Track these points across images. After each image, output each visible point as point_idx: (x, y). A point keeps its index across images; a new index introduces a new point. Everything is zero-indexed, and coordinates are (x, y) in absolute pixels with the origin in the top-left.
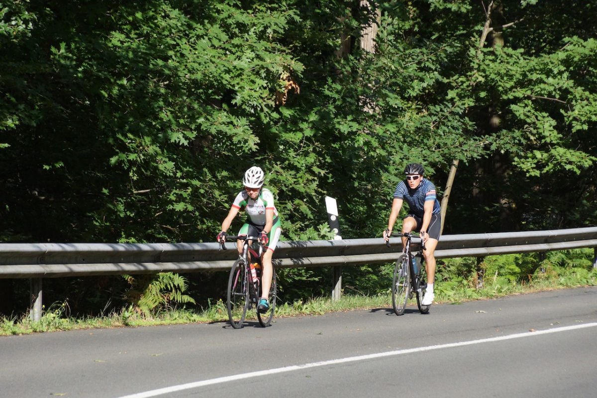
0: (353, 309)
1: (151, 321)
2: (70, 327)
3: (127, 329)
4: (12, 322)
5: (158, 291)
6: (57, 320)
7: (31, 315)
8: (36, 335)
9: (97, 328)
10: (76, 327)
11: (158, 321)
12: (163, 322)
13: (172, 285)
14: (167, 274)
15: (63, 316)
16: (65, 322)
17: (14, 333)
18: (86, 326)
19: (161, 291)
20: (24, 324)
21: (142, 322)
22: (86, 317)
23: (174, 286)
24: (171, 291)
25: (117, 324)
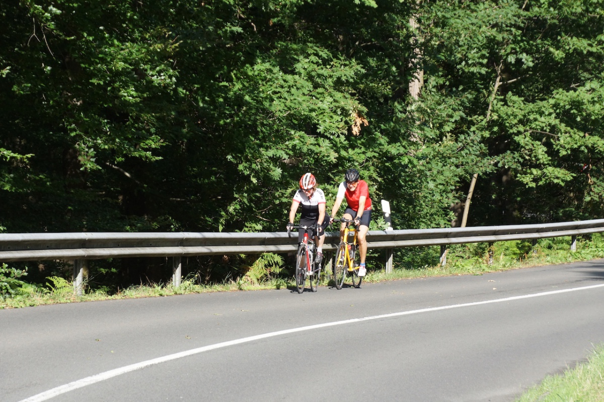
0: (400, 279)
1: (257, 287)
2: (200, 291)
3: (241, 292)
4: (160, 287)
5: (263, 266)
6: (191, 285)
7: (173, 282)
8: (176, 296)
9: (219, 291)
10: (205, 290)
11: (262, 287)
12: (266, 287)
13: (273, 262)
14: (269, 254)
15: (196, 283)
16: (197, 287)
17: (161, 295)
18: (212, 290)
19: (265, 266)
20: (168, 289)
21: (252, 287)
22: (212, 284)
23: (274, 262)
24: (272, 266)
25: (234, 288)
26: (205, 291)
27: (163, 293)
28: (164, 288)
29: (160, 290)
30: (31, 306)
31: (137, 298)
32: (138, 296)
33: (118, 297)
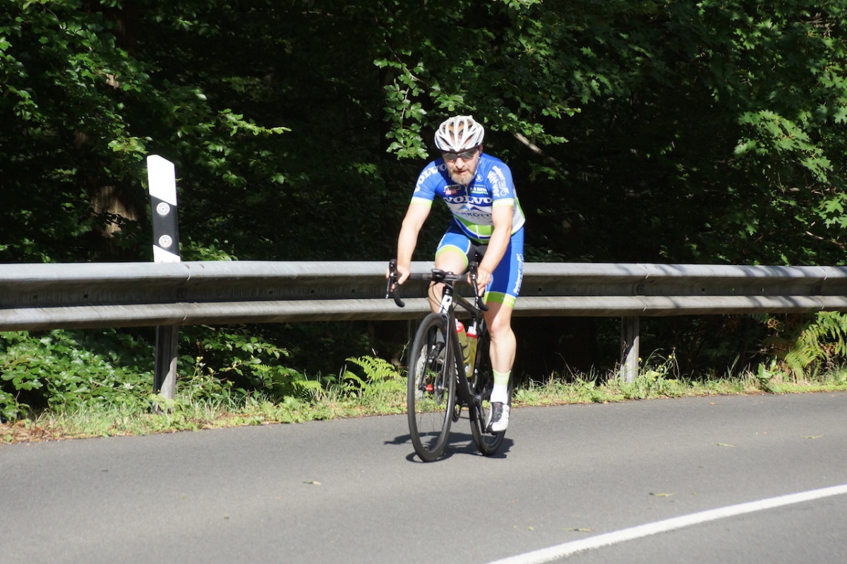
1: (804, 385)
2: (681, 393)
3: (769, 397)
4: (593, 383)
5: (816, 338)
6: (660, 379)
7: (622, 371)
8: (629, 403)
9: (722, 394)
10: (690, 392)
11: (816, 386)
13: (838, 331)
14: (830, 313)
15: (670, 376)
16: (672, 383)
17: (596, 400)
18: (706, 391)
19: (820, 339)
20: (611, 387)
21: (792, 387)
22: (705, 378)
23: (842, 332)
24: (837, 340)
25: (752, 388)
26: (690, 394)
27: (600, 395)
28: (602, 385)
29: (592, 390)
30: (317, 419)
31: (544, 405)
32: (545, 401)
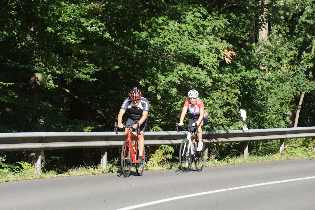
3: (147, 171)
4: (93, 168)
6: (114, 167)
7: (101, 165)
8: (104, 174)
11: (161, 168)
12: (164, 168)
14: (166, 146)
15: (117, 165)
17: (93, 174)
19: (163, 154)
20: (98, 169)
23: (169, 151)
27: (95, 172)
30: (6, 181)
31: (77, 176)
32: (78, 174)
33: (65, 175)
